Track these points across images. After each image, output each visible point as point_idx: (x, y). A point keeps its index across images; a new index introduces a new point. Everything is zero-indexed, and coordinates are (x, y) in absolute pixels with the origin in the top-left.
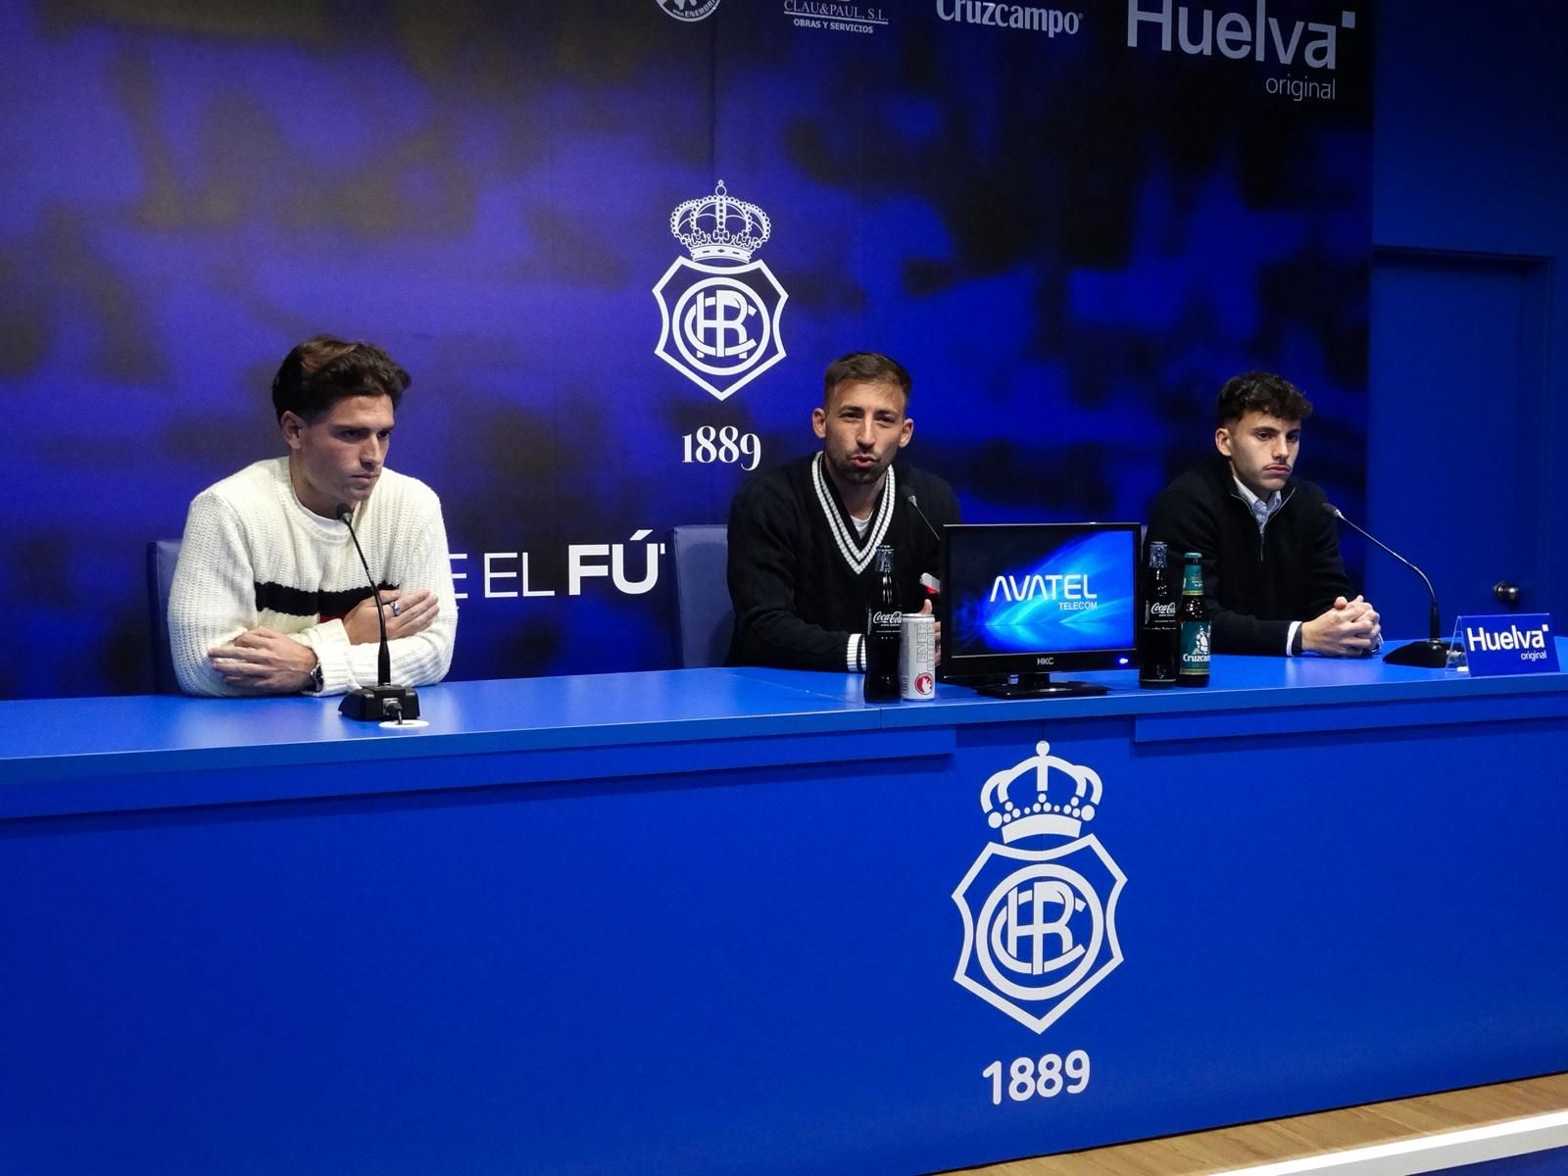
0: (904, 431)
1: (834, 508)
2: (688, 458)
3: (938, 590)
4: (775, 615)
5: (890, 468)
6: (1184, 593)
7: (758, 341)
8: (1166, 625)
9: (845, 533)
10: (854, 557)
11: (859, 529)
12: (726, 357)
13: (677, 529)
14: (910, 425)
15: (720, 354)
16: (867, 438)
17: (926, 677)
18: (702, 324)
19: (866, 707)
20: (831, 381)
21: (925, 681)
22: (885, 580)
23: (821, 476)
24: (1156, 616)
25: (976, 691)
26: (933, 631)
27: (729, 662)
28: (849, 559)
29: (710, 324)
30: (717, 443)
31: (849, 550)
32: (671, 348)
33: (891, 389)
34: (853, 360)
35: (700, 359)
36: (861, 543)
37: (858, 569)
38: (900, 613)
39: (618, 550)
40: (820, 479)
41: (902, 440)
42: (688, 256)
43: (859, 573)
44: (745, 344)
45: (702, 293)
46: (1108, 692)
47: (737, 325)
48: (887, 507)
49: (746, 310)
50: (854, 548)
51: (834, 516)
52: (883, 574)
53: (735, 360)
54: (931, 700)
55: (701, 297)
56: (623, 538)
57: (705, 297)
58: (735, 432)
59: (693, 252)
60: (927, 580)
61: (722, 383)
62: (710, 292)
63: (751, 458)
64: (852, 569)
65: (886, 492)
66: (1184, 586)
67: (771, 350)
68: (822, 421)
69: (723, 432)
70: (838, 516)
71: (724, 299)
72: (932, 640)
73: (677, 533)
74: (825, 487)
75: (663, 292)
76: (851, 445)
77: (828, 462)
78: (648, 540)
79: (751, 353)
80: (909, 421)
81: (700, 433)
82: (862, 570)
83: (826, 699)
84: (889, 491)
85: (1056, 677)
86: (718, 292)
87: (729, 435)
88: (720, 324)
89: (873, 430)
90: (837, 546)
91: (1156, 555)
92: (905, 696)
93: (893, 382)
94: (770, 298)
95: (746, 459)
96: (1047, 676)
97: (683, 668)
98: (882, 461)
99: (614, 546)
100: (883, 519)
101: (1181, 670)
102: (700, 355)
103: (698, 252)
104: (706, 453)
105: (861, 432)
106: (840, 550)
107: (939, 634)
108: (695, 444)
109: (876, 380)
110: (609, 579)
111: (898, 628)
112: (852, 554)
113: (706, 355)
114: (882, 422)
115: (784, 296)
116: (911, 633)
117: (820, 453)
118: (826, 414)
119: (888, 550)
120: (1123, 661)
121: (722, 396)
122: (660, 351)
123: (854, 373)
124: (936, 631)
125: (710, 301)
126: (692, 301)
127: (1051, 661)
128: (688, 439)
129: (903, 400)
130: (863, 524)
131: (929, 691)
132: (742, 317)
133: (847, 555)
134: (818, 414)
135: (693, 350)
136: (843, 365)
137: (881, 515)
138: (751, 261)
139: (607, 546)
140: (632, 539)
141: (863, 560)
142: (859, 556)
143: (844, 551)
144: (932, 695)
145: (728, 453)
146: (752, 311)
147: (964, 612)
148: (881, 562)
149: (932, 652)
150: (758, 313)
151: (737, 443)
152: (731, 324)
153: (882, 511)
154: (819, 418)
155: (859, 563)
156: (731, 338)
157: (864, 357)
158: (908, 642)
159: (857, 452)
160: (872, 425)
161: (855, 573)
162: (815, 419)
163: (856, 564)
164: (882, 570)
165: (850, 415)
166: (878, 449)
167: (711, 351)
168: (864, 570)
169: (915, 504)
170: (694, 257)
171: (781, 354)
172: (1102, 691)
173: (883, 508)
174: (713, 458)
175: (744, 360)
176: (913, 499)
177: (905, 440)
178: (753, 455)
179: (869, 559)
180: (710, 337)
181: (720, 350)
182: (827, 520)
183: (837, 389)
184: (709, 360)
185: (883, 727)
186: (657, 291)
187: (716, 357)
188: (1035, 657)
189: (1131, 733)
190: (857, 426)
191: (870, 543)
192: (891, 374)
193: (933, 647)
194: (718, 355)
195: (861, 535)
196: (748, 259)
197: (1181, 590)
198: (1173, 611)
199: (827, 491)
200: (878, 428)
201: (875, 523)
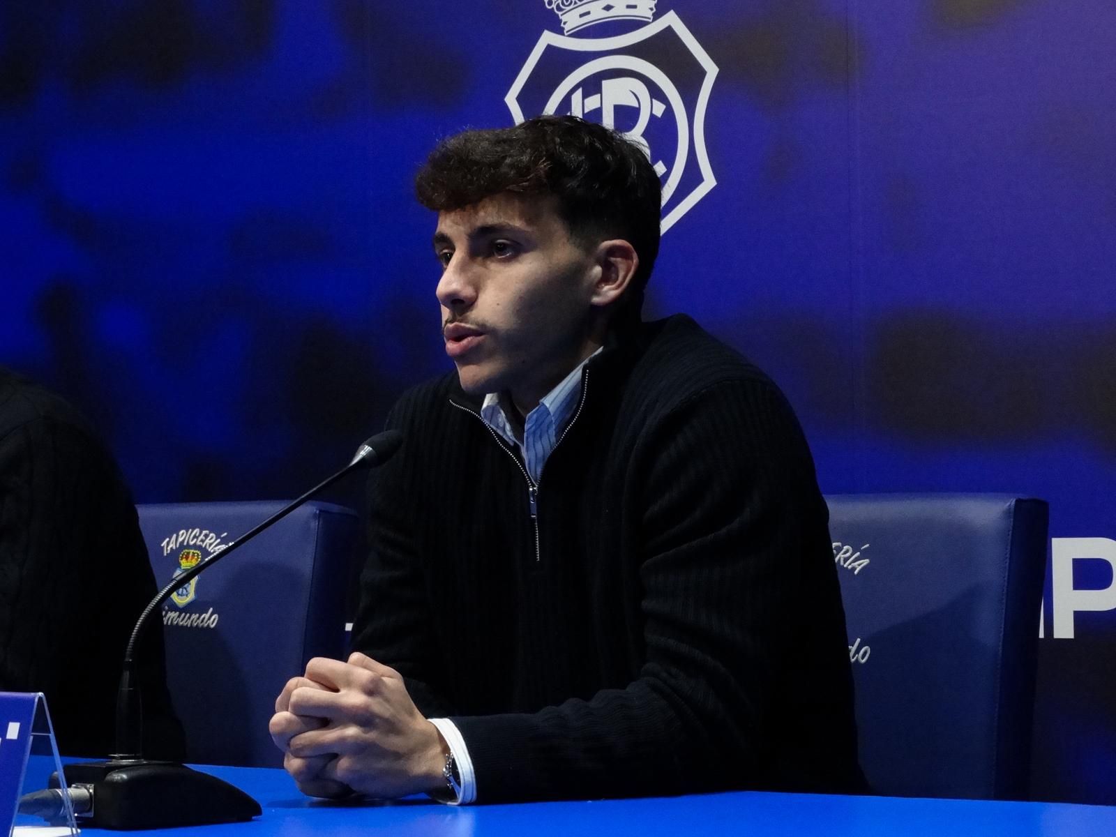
7: (670, 164)
42: (557, 28)
49: (649, 109)
59: (564, 18)
75: (521, 99)
94: (688, 78)
103: (571, 20)
125: (593, 103)
138: (657, 16)
170: (567, 27)
171: (708, 181)
186: (511, 99)
196: (649, 14)
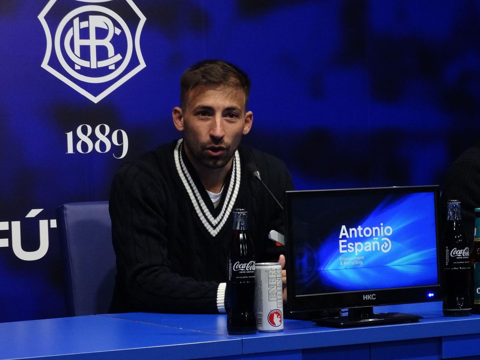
0: (246, 122)
1: (193, 185)
2: (70, 151)
3: (283, 243)
4: (156, 270)
5: (237, 154)
6: (476, 240)
7: (124, 56)
8: (462, 265)
9: (203, 204)
10: (210, 223)
11: (213, 201)
12: (98, 69)
13: (66, 206)
14: (250, 116)
15: (94, 66)
16: (218, 132)
17: (276, 313)
18: (79, 42)
19: (229, 338)
20: (186, 85)
21: (275, 316)
22: (241, 236)
23: (181, 160)
24: (454, 259)
25: (315, 323)
26: (280, 276)
27: (112, 311)
28: (207, 225)
29: (85, 42)
30: (93, 138)
31: (206, 217)
32: (54, 62)
33: (235, 92)
34: (202, 69)
35: (77, 71)
36: (215, 212)
37: (214, 233)
38: (254, 262)
39: (16, 226)
40: (180, 162)
41: (245, 129)
43: (214, 235)
44: (113, 58)
45: (77, 19)
46: (419, 320)
47: (106, 42)
48: (235, 183)
50: (210, 216)
51: (193, 191)
52: (240, 232)
53: (105, 71)
54: (281, 331)
55: (76, 21)
56: (20, 216)
57: (81, 21)
58: (107, 129)
60: (274, 235)
61: (95, 89)
62: (84, 17)
63: (121, 148)
64: (209, 233)
65: (234, 171)
66: (475, 234)
67: (134, 62)
68: (180, 118)
69: (97, 129)
70: (196, 191)
71: (95, 22)
72: (280, 283)
73: (66, 209)
74: (185, 168)
75: (46, 18)
76: (205, 138)
77: (186, 150)
78: (40, 217)
79: (118, 64)
80: (250, 113)
81: (79, 130)
82: (216, 233)
83: (196, 334)
84: (236, 170)
85: (377, 310)
86: (91, 17)
87: (103, 131)
88: (93, 42)
89: (222, 125)
90: (197, 214)
91: (452, 210)
92: (260, 328)
93: (236, 85)
95: (117, 150)
96: (372, 308)
97: (75, 316)
98: (231, 149)
99: (13, 223)
100: (232, 192)
101: (475, 301)
102: (77, 67)
104: (85, 146)
105: (213, 127)
106: (199, 218)
107: (285, 278)
108: (76, 139)
109: (222, 86)
110: (10, 248)
111: (252, 274)
112: (208, 221)
113: (82, 67)
114: (228, 118)
115: (143, 19)
116: (263, 278)
117: (180, 141)
118: (184, 111)
119: (242, 212)
120: (430, 295)
121: (96, 100)
122: (45, 65)
123: (204, 80)
124: (283, 276)
125: (84, 24)
126: (70, 25)
127: (374, 297)
128: (70, 135)
129: (244, 97)
130: (216, 197)
131: (279, 323)
132: (110, 36)
133: (204, 221)
134: (176, 111)
135: (71, 64)
136: (195, 73)
137: (230, 189)
139: (8, 222)
140: (26, 217)
141: (217, 225)
142: (214, 222)
143: (202, 218)
144: (281, 327)
145: (102, 145)
146: (118, 32)
147: (305, 260)
148: (237, 222)
149: (280, 293)
150: (123, 33)
151: (109, 137)
152: (101, 42)
153: (231, 186)
154: (177, 115)
155: (214, 227)
156: (102, 53)
157: (211, 66)
158: (261, 285)
159: (209, 143)
160: (221, 122)
161: (211, 236)
162: (174, 116)
163: (212, 229)
164: (238, 228)
165: (204, 113)
166: (227, 140)
167: (86, 64)
168: (219, 233)
169: (260, 178)
171: (142, 65)
172: (415, 319)
173: (232, 183)
174: (90, 149)
175: (112, 71)
176: (258, 174)
177: (247, 129)
178: (122, 146)
179: (222, 225)
180: (85, 53)
181: (94, 63)
182: (187, 193)
183: (191, 94)
184: (84, 71)
185: (244, 353)
186: (41, 17)
187: (90, 68)
188: (361, 294)
189: (439, 351)
190: (209, 123)
191: (222, 212)
192: (233, 79)
193: (281, 288)
194: (92, 67)
195: (215, 206)
197: (473, 236)
198: (467, 254)
199: (186, 172)
200: (225, 123)
201: (226, 195)
